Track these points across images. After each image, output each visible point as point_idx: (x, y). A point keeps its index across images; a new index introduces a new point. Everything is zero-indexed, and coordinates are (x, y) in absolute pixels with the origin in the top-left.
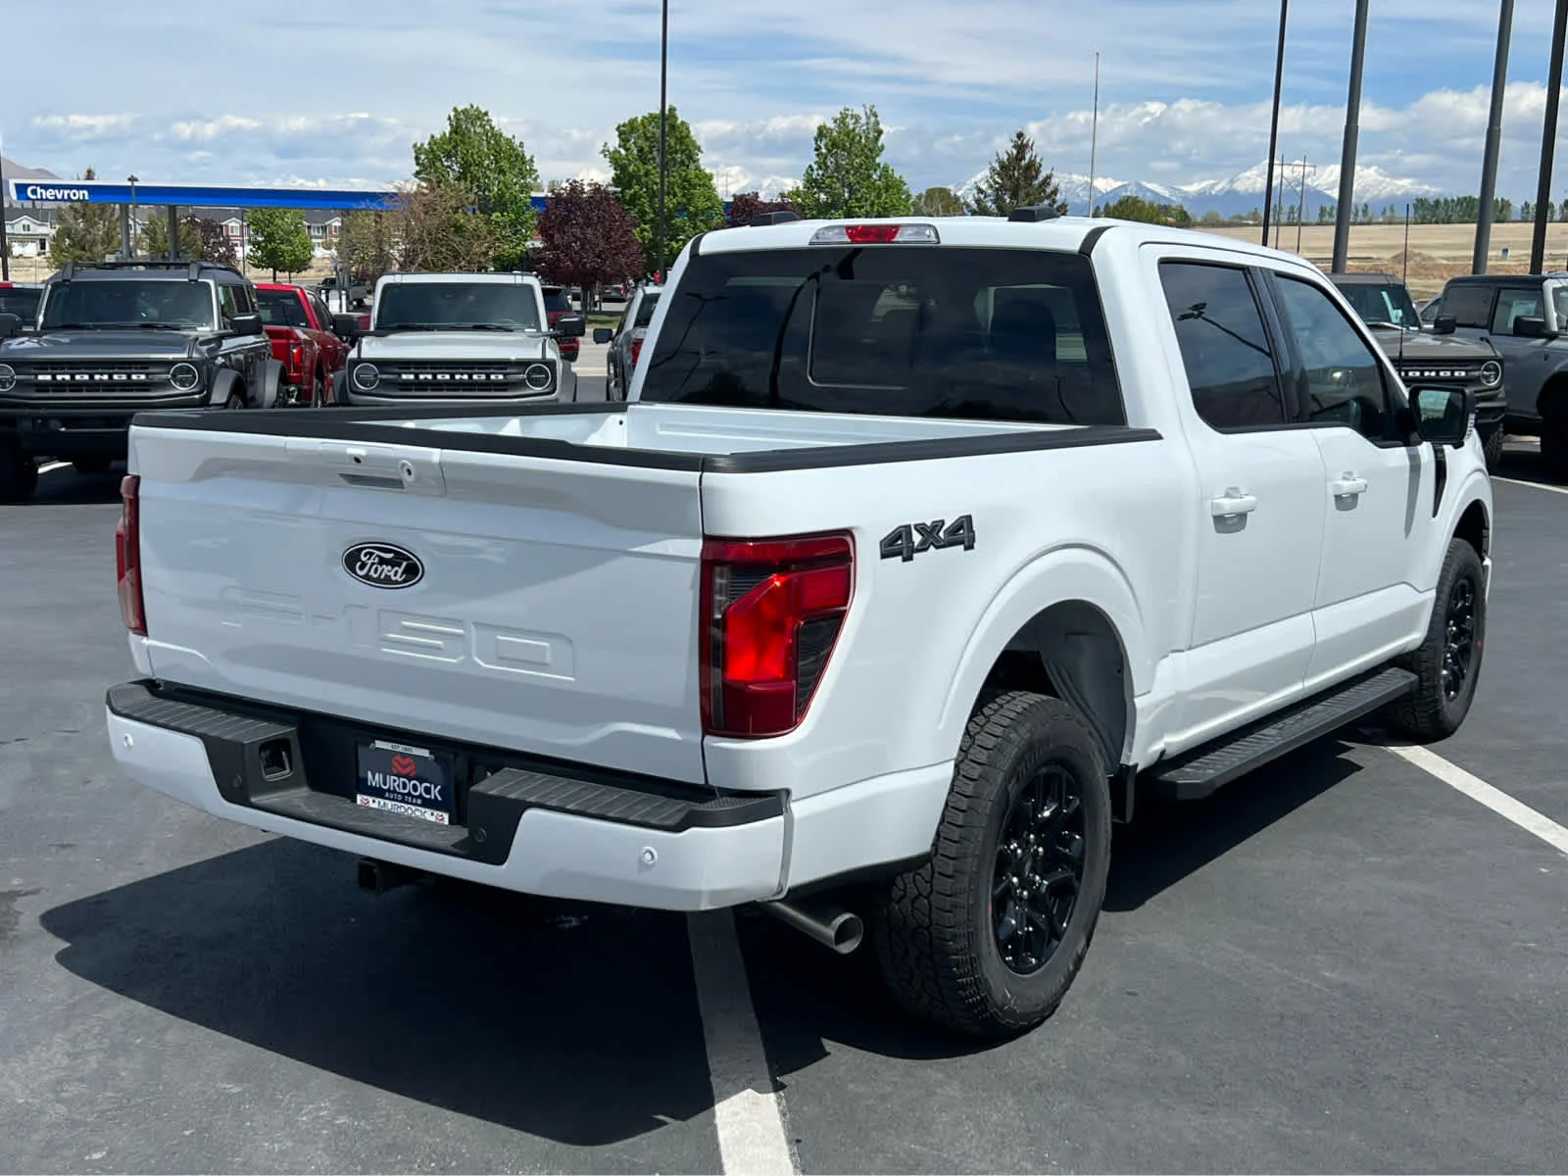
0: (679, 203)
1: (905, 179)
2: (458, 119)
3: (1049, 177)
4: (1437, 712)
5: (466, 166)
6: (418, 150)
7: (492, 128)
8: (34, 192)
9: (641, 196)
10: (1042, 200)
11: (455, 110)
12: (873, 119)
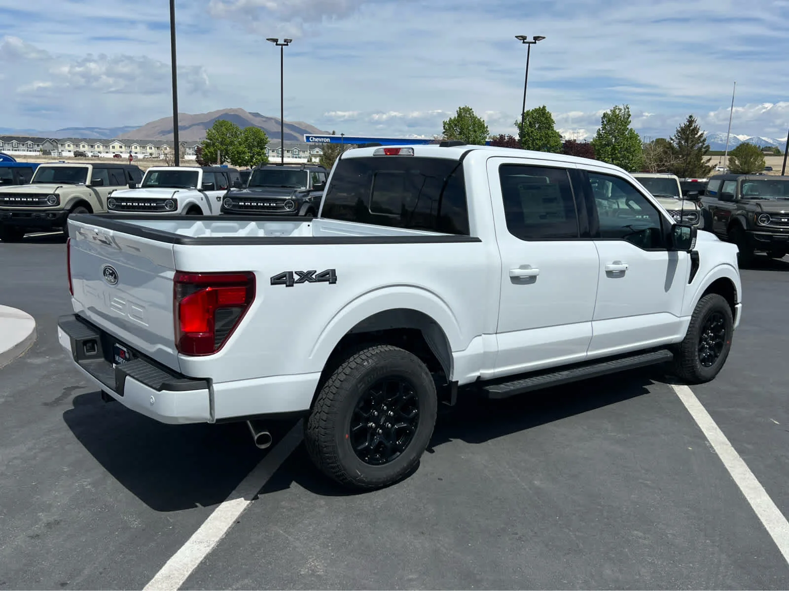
0: (543, 144)
1: (638, 134)
2: (460, 112)
3: (702, 134)
4: (694, 372)
5: (462, 129)
6: (445, 123)
7: (473, 115)
8: (312, 139)
9: (529, 141)
10: (698, 143)
11: (460, 108)
12: (627, 110)
